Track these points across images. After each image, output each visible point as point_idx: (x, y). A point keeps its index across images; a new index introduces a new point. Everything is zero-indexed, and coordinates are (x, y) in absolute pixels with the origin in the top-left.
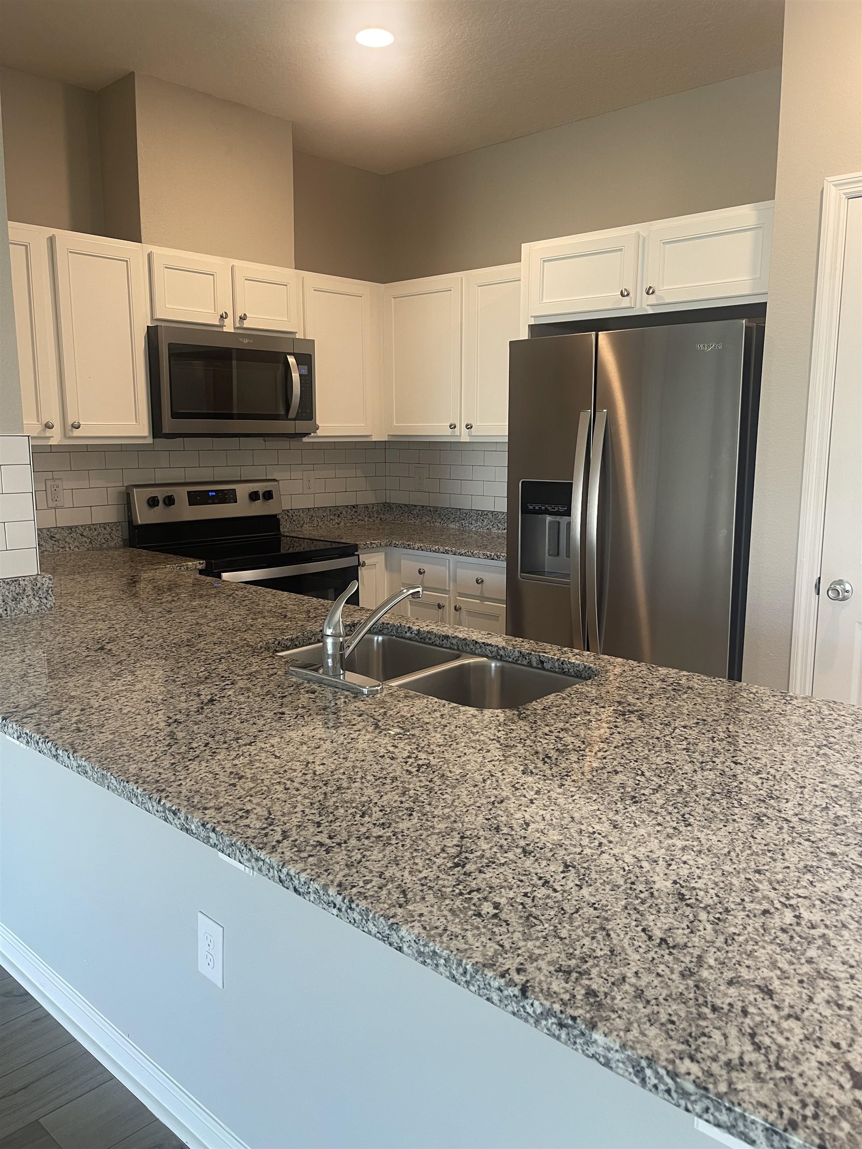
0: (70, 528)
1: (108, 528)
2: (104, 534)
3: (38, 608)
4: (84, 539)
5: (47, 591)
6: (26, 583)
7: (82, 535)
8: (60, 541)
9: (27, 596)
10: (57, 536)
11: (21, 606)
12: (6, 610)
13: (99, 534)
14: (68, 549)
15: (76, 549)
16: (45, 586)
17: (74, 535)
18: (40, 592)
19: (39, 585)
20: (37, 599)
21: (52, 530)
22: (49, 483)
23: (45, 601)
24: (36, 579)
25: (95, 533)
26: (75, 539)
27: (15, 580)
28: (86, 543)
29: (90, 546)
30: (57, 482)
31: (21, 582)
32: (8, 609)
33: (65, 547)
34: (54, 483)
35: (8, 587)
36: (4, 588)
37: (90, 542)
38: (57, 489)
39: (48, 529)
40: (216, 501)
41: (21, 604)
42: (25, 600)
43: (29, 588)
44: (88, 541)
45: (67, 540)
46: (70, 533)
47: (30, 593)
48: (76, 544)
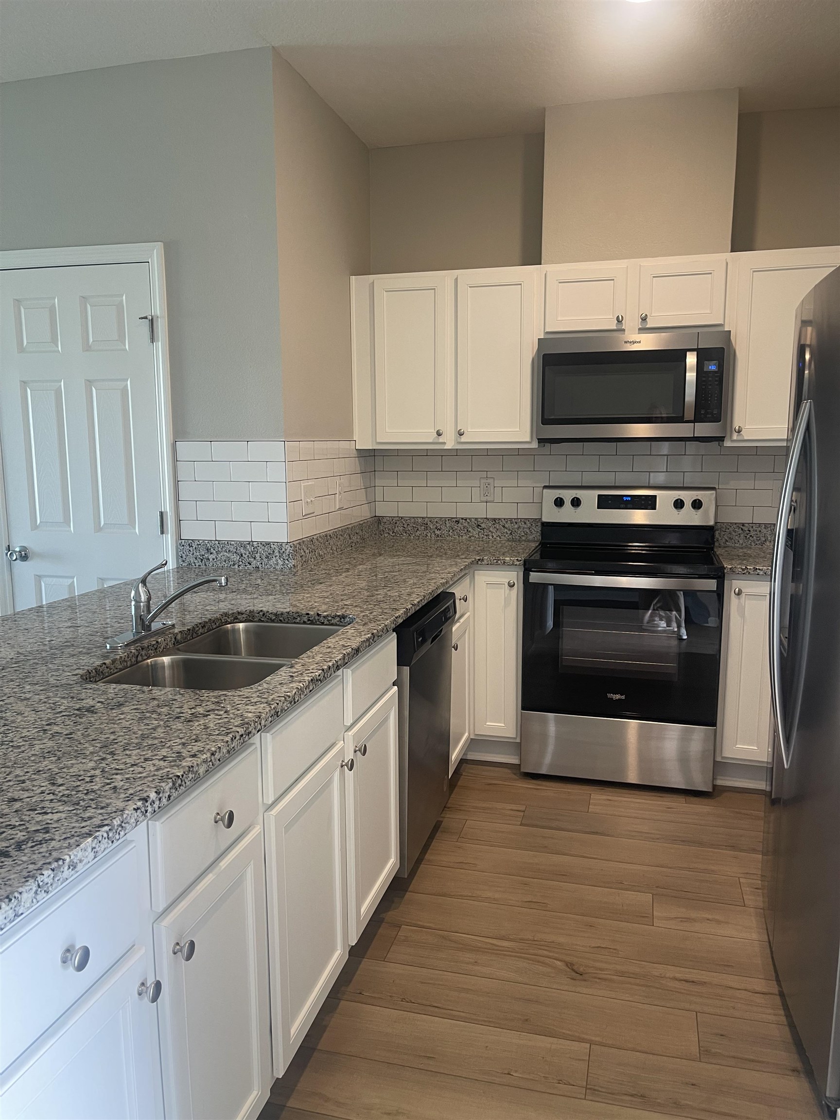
0: (494, 520)
1: (527, 522)
2: (524, 528)
3: (282, 567)
4: (506, 530)
5: (289, 555)
6: (275, 547)
7: (504, 527)
8: (485, 530)
9: (275, 557)
10: (483, 526)
11: (271, 562)
12: (262, 564)
13: (519, 527)
14: (491, 537)
15: (498, 538)
16: (287, 551)
17: (497, 526)
18: (284, 555)
19: (283, 550)
20: (282, 559)
21: (479, 520)
22: (483, 481)
23: (287, 562)
24: (281, 545)
25: (516, 526)
26: (498, 530)
27: (268, 544)
28: (507, 534)
29: (511, 536)
30: (490, 481)
31: (272, 546)
32: (263, 563)
33: (488, 535)
34: (487, 481)
35: (263, 548)
36: (261, 548)
37: (511, 534)
38: (488, 486)
39: (476, 519)
40: (629, 506)
41: (271, 561)
42: (274, 559)
43: (277, 551)
44: (509, 532)
45: (491, 529)
46: (494, 524)
47: (277, 554)
48: (499, 533)
